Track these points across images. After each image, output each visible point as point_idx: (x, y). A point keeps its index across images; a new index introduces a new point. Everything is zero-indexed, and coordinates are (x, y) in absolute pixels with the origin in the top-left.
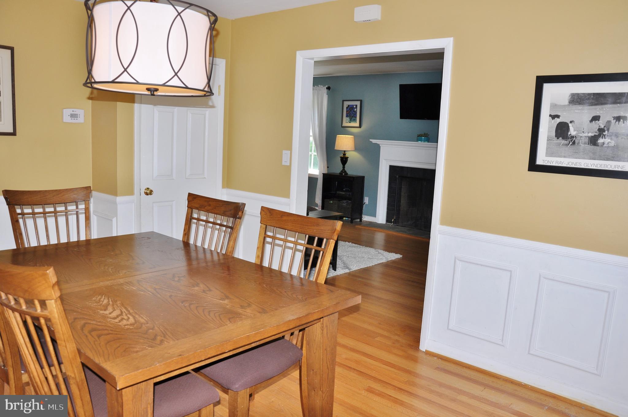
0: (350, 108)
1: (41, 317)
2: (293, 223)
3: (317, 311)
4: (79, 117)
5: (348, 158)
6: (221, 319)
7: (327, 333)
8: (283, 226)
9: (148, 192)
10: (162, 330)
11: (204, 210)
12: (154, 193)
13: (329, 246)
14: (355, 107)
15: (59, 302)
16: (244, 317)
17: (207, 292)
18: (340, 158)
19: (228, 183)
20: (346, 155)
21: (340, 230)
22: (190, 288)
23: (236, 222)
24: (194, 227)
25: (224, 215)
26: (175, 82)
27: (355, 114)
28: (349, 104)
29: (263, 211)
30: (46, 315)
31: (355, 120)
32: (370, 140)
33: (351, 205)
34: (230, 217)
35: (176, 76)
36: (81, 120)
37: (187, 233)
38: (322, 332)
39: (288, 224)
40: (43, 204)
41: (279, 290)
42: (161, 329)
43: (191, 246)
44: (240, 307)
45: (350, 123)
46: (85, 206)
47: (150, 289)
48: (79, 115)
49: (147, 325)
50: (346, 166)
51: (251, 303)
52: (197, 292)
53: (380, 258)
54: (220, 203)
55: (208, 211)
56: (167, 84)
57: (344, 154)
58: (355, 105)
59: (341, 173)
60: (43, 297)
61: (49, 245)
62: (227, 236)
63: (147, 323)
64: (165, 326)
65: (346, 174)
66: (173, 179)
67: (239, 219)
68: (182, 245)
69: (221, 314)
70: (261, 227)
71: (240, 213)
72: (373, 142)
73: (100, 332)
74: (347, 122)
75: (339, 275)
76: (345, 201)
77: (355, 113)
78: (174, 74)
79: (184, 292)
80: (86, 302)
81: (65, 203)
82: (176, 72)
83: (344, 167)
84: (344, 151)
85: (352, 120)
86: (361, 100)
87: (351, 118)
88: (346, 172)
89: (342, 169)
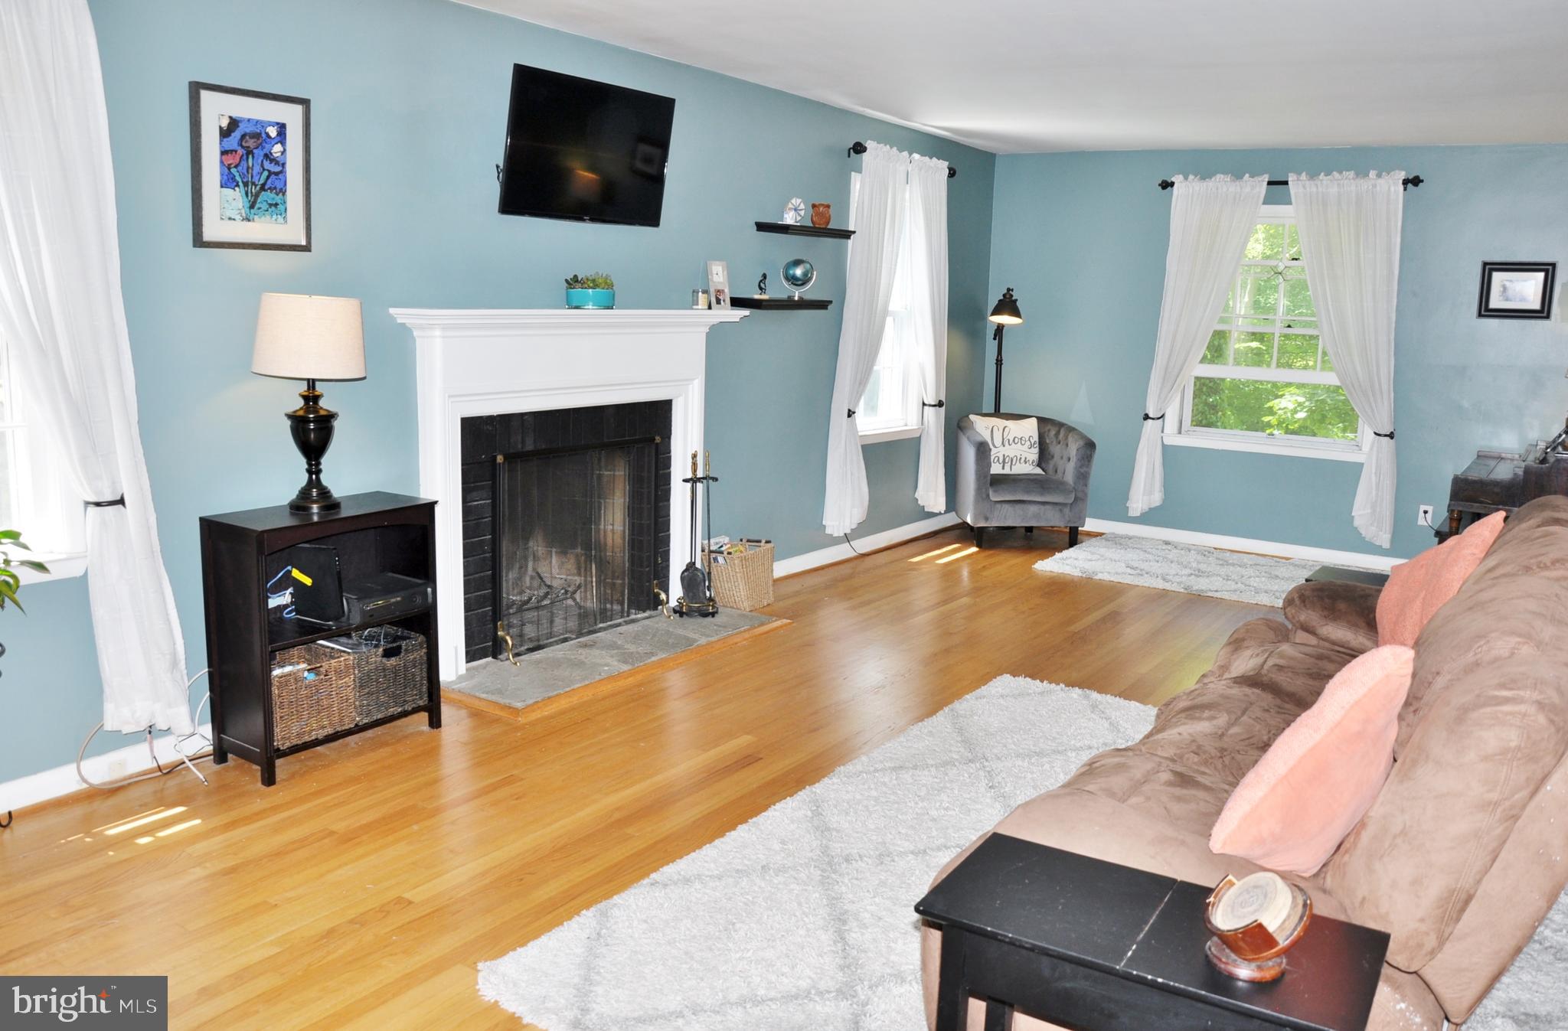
0: (243, 137)
5: (332, 418)
14: (273, 132)
18: (288, 423)
20: (322, 403)
27: (277, 174)
28: (234, 115)
31: (277, 207)
45: (246, 223)
50: (326, 461)
57: (311, 398)
58: (271, 124)
59: (299, 506)
65: (331, 505)
72: (403, 323)
74: (229, 213)
77: (278, 169)
83: (314, 470)
84: (308, 380)
85: (259, 208)
86: (305, 103)
87: (257, 196)
88: (331, 496)
89: (303, 479)
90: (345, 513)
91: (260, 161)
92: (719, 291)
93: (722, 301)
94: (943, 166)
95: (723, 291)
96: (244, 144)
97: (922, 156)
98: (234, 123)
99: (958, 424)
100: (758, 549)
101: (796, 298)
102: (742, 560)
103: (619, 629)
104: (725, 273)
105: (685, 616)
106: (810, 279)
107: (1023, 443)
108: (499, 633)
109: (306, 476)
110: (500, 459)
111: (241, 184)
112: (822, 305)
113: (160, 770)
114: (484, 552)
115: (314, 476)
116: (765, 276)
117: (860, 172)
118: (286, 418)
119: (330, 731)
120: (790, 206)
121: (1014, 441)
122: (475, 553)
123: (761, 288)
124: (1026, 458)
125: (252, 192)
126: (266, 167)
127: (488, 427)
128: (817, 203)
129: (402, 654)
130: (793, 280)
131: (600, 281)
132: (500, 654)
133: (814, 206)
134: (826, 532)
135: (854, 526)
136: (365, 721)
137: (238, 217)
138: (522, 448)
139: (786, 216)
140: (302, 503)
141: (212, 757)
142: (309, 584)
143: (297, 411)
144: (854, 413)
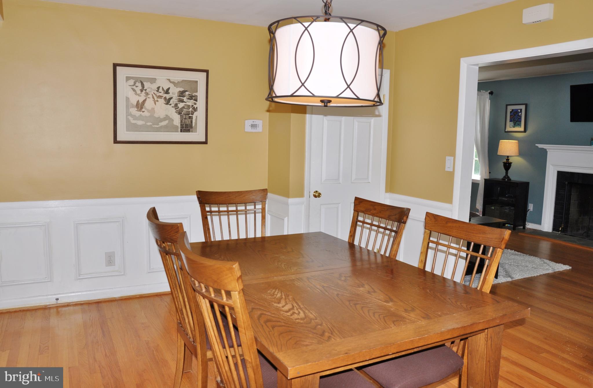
0: (514, 112)
1: (226, 305)
2: (458, 230)
3: (482, 321)
4: (258, 127)
5: (512, 163)
6: (385, 322)
7: (491, 344)
8: (448, 232)
9: (317, 194)
10: (330, 327)
11: (369, 213)
12: (322, 196)
13: (496, 255)
14: (519, 111)
15: (242, 294)
16: (407, 321)
17: (373, 294)
18: (503, 164)
19: (391, 187)
20: (509, 160)
21: (508, 239)
22: (356, 288)
23: (401, 226)
24: (359, 229)
25: (389, 219)
26: (348, 94)
27: (520, 118)
28: (513, 109)
29: (428, 216)
30: (230, 304)
31: (519, 125)
32: (536, 145)
33: (514, 212)
34: (394, 222)
35: (348, 89)
36: (260, 129)
37: (352, 235)
38: (486, 343)
39: (453, 231)
40: (227, 203)
41: (443, 296)
42: (328, 326)
43: (356, 247)
44: (404, 311)
45: (514, 128)
46: (262, 207)
47: (318, 287)
48: (258, 125)
49: (316, 321)
50: (510, 171)
51: (414, 308)
52: (363, 292)
53: (546, 268)
54: (385, 207)
55: (373, 215)
56: (340, 96)
57: (508, 160)
58: (519, 109)
59: (504, 179)
60: (229, 288)
61: (230, 240)
62: (392, 240)
63: (316, 319)
64: (333, 323)
65: (510, 179)
66: (340, 183)
67: (403, 223)
68: (347, 246)
69: (386, 316)
70: (425, 232)
71: (405, 218)
72: (539, 147)
73: (274, 323)
74: (511, 126)
75: (500, 283)
76: (507, 208)
77: (520, 117)
78: (347, 86)
79: (350, 292)
80: (262, 294)
81: (245, 203)
82: (349, 84)
83: (507, 173)
84: (507, 156)
85: (516, 125)
86: (526, 104)
87: (516, 123)
89: (505, 174)
91: (517, 116)
110: (566, 183)
111: (513, 121)
143: (505, 162)
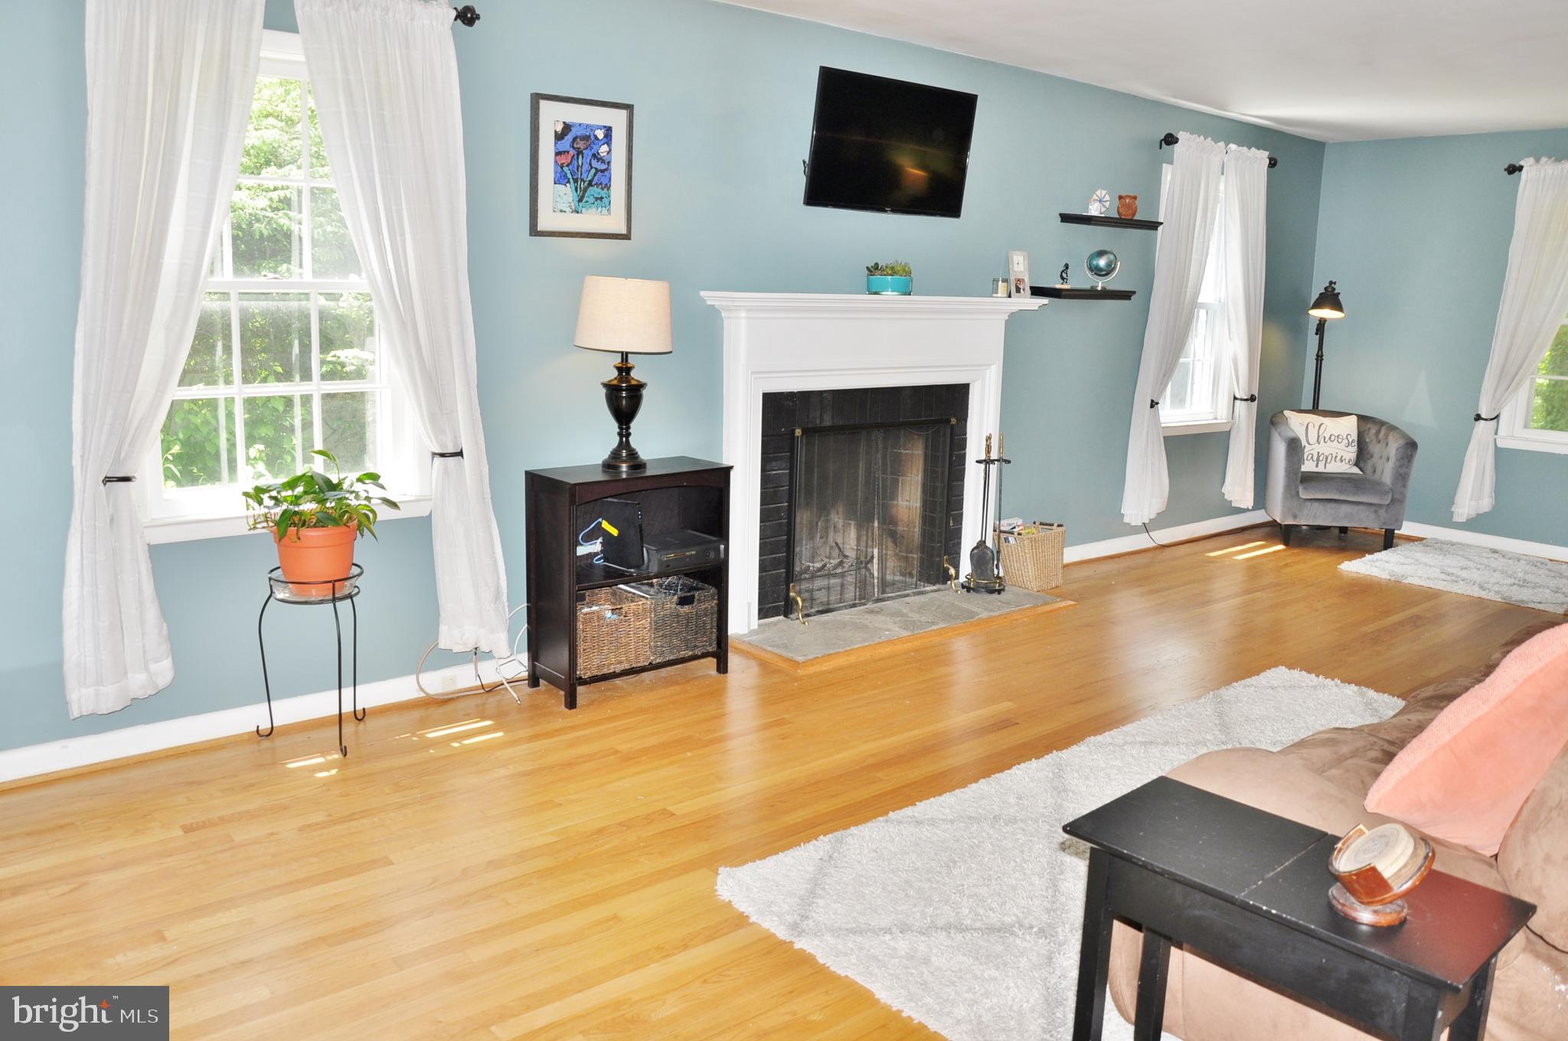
0: (575, 139)
5: (643, 385)
14: (600, 134)
18: (604, 391)
20: (633, 374)
27: (603, 171)
28: (567, 121)
31: (602, 201)
45: (575, 215)
50: (635, 426)
57: (624, 370)
58: (600, 128)
59: (610, 466)
65: (637, 465)
72: (709, 302)
74: (560, 206)
77: (603, 167)
83: (624, 433)
84: (622, 353)
85: (587, 202)
86: (629, 108)
87: (585, 191)
88: (638, 457)
89: (614, 441)
90: (649, 472)
91: (588, 160)
92: (1019, 280)
93: (1022, 290)
94: (1262, 157)
95: (1023, 280)
96: (575, 146)
97: (1239, 146)
98: (567, 128)
99: (1271, 420)
100: (1048, 532)
101: (1099, 288)
102: (1031, 542)
103: (907, 599)
104: (1026, 262)
105: (972, 591)
106: (1114, 269)
107: (1340, 440)
108: (791, 594)
109: (618, 438)
110: (798, 432)
111: (571, 180)
112: (1125, 295)
113: (483, 689)
114: (781, 518)
115: (624, 439)
116: (1067, 266)
117: (1171, 163)
118: (602, 387)
119: (626, 666)
120: (1095, 197)
121: (1330, 438)
122: (771, 519)
123: (1063, 278)
124: (1342, 457)
125: (580, 188)
126: (593, 166)
127: (789, 402)
128: (1124, 194)
129: (695, 603)
130: (1097, 271)
131: (899, 269)
132: (791, 614)
133: (1120, 198)
134: (1125, 521)
135: (1153, 517)
136: (658, 661)
137: (568, 210)
138: (820, 423)
139: (1090, 207)
140: (613, 463)
141: (527, 682)
142: (616, 535)
143: (612, 380)
144: (1157, 403)
